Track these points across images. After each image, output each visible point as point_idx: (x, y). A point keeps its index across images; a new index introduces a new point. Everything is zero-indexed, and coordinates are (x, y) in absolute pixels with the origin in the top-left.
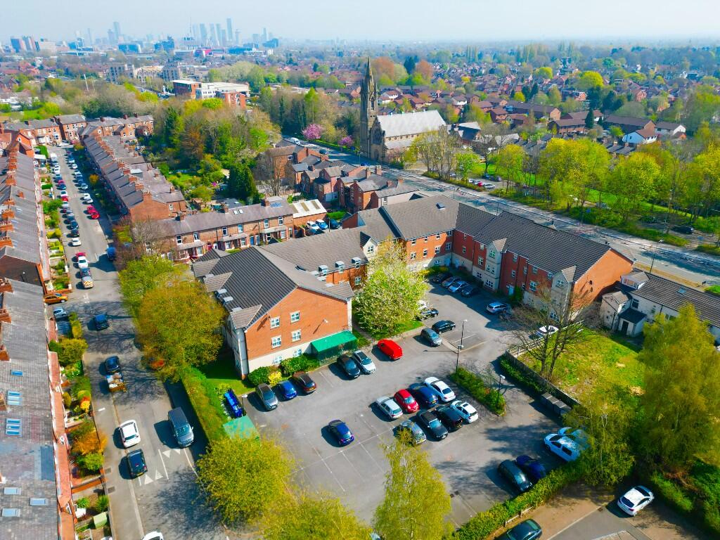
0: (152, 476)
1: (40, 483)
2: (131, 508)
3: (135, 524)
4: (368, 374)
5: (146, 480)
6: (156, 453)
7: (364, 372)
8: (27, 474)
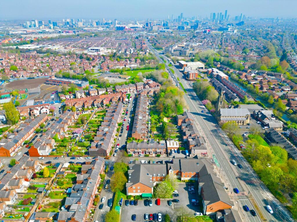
0: (103, 210)
1: (85, 207)
2: (97, 214)
3: (96, 218)
4: (150, 206)
5: (102, 210)
6: (105, 206)
7: (149, 205)
8: (84, 204)
